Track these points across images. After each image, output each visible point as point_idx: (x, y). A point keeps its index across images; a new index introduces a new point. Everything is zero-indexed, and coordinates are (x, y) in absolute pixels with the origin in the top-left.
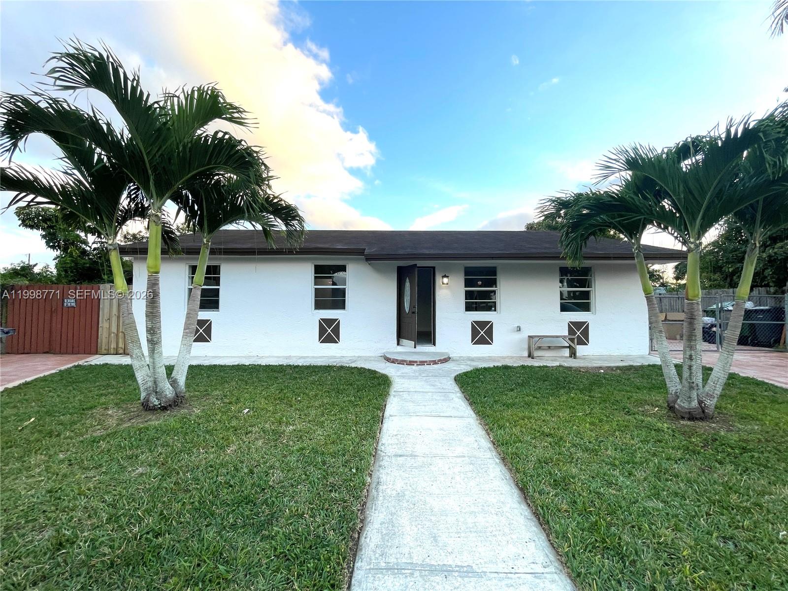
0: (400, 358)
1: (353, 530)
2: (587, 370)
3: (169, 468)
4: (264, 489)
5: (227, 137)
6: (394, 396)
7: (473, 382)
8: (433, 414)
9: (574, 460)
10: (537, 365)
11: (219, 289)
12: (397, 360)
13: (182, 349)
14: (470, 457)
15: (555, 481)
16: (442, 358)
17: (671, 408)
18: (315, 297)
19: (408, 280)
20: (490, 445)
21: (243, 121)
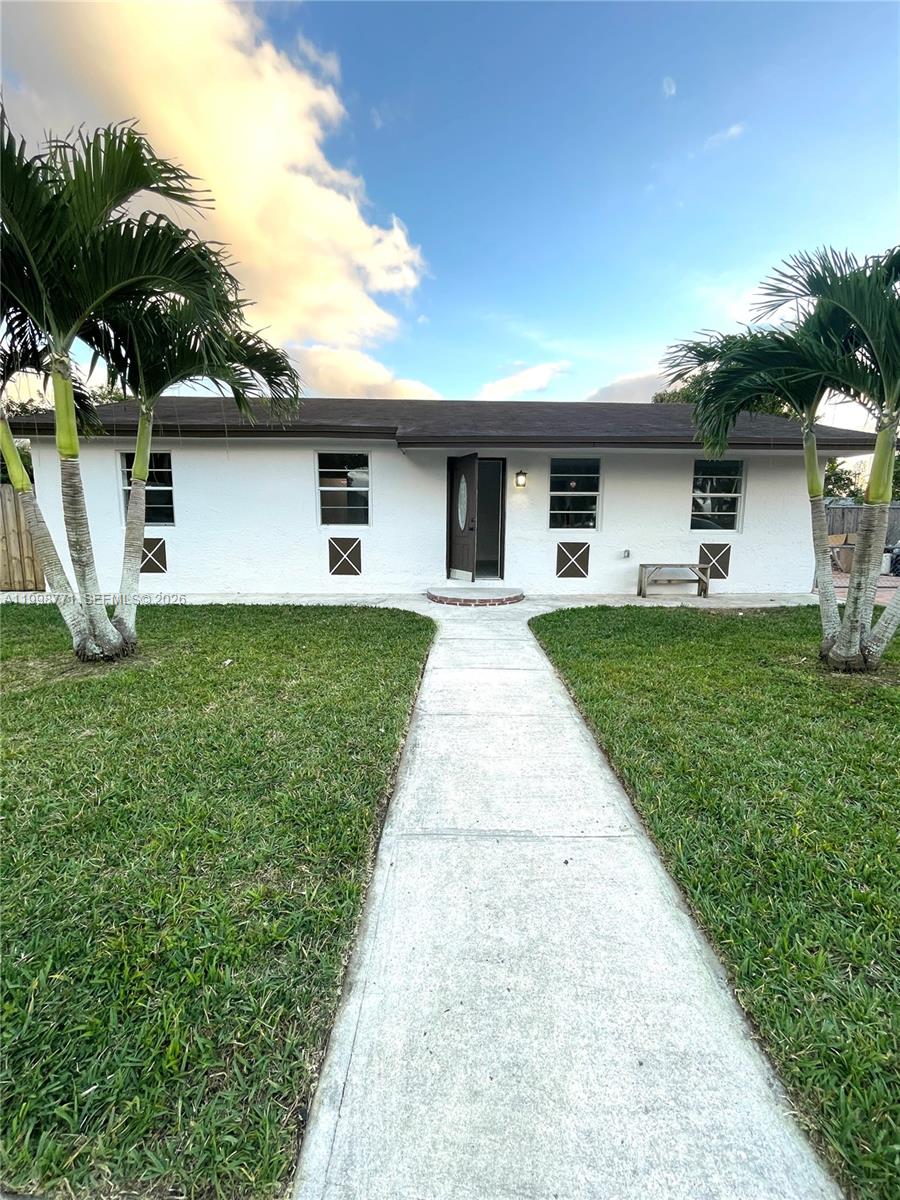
0: (450, 596)
1: (381, 795)
2: (720, 613)
3: (127, 729)
4: (259, 752)
5: (163, 223)
6: (441, 644)
7: (554, 626)
8: (494, 666)
9: (680, 718)
10: (649, 605)
11: (171, 492)
12: (446, 599)
13: (126, 576)
14: (540, 716)
15: (650, 741)
16: (512, 596)
17: (824, 658)
18: (322, 505)
19: (463, 479)
20: (569, 702)
21: (187, 195)
